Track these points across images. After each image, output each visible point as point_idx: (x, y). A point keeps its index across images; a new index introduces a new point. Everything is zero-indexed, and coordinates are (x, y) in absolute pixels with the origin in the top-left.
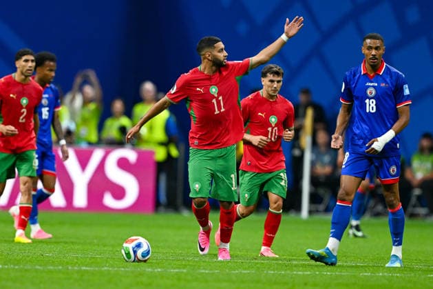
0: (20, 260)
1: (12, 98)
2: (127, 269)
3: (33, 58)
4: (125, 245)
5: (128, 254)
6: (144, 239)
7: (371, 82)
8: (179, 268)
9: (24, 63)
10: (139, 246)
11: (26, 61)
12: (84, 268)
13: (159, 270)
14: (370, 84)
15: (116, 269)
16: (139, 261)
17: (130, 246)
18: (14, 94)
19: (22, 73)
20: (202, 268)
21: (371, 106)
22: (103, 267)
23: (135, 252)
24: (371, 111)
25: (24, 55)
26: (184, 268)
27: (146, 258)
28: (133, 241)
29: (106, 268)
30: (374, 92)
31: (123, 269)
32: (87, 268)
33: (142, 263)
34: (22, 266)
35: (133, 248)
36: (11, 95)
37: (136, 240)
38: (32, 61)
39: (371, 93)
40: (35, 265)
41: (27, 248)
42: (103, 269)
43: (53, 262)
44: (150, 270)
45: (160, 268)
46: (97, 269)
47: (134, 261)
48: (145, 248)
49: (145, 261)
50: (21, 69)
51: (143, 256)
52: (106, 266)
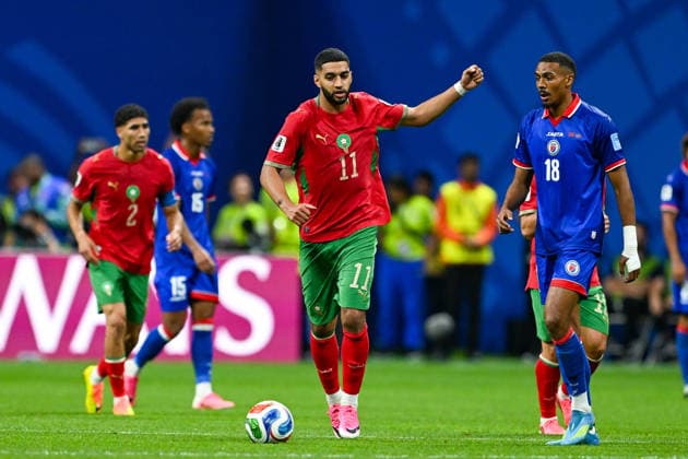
0: (79, 441)
1: (111, 188)
2: (255, 455)
3: (145, 121)
4: (250, 416)
5: (256, 431)
6: (281, 405)
7: (555, 131)
8: (343, 452)
9: (131, 132)
10: (273, 415)
11: (135, 127)
12: (185, 454)
13: (309, 455)
14: (553, 134)
15: (237, 455)
16: (277, 441)
17: (258, 417)
18: (113, 182)
19: (129, 147)
20: (379, 451)
21: (553, 170)
22: (215, 451)
23: (267, 426)
24: (554, 179)
25: (131, 117)
26: (350, 452)
27: (287, 435)
28: (263, 408)
29: (220, 453)
30: (557, 147)
31: (248, 455)
32: (190, 454)
33: (280, 444)
34: (82, 452)
35: (264, 420)
36: (110, 184)
37: (268, 406)
38: (145, 126)
39: (553, 149)
40: (104, 451)
41: (90, 423)
42: (216, 455)
43: (133, 445)
44: (293, 455)
45: (309, 452)
46: (205, 455)
47: (267, 442)
48: (283, 418)
49: (284, 440)
50: (126, 140)
51: (282, 433)
52: (220, 450)
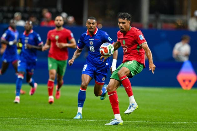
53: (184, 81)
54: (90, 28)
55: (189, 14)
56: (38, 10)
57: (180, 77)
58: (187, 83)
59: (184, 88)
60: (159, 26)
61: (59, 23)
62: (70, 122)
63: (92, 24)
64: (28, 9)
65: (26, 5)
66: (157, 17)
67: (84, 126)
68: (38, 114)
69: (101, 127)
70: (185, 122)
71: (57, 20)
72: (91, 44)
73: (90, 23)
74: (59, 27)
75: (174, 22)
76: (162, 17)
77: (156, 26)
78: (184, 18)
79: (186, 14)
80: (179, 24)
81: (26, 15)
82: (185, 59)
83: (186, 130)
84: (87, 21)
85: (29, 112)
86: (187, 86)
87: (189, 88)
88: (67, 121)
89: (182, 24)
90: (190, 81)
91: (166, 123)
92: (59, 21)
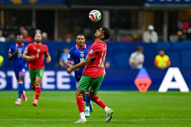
53: (141, 85)
54: (80, 43)
55: (144, 28)
56: (16, 28)
57: (137, 82)
58: (143, 86)
59: (141, 90)
60: (119, 39)
61: (38, 39)
62: (45, 121)
63: (81, 39)
64: (8, 27)
65: (6, 24)
66: (117, 31)
67: (57, 124)
68: (18, 116)
69: (72, 125)
70: (142, 120)
71: (37, 37)
72: (82, 56)
73: (79, 39)
74: (38, 42)
75: (131, 35)
76: (121, 31)
77: (116, 39)
78: (140, 31)
79: (141, 28)
80: (136, 37)
81: (6, 33)
82: (140, 66)
83: (143, 126)
84: (77, 37)
85: (10, 114)
86: (143, 89)
87: (145, 91)
88: (43, 121)
89: (138, 37)
90: (145, 85)
91: (126, 120)
92: (38, 37)
